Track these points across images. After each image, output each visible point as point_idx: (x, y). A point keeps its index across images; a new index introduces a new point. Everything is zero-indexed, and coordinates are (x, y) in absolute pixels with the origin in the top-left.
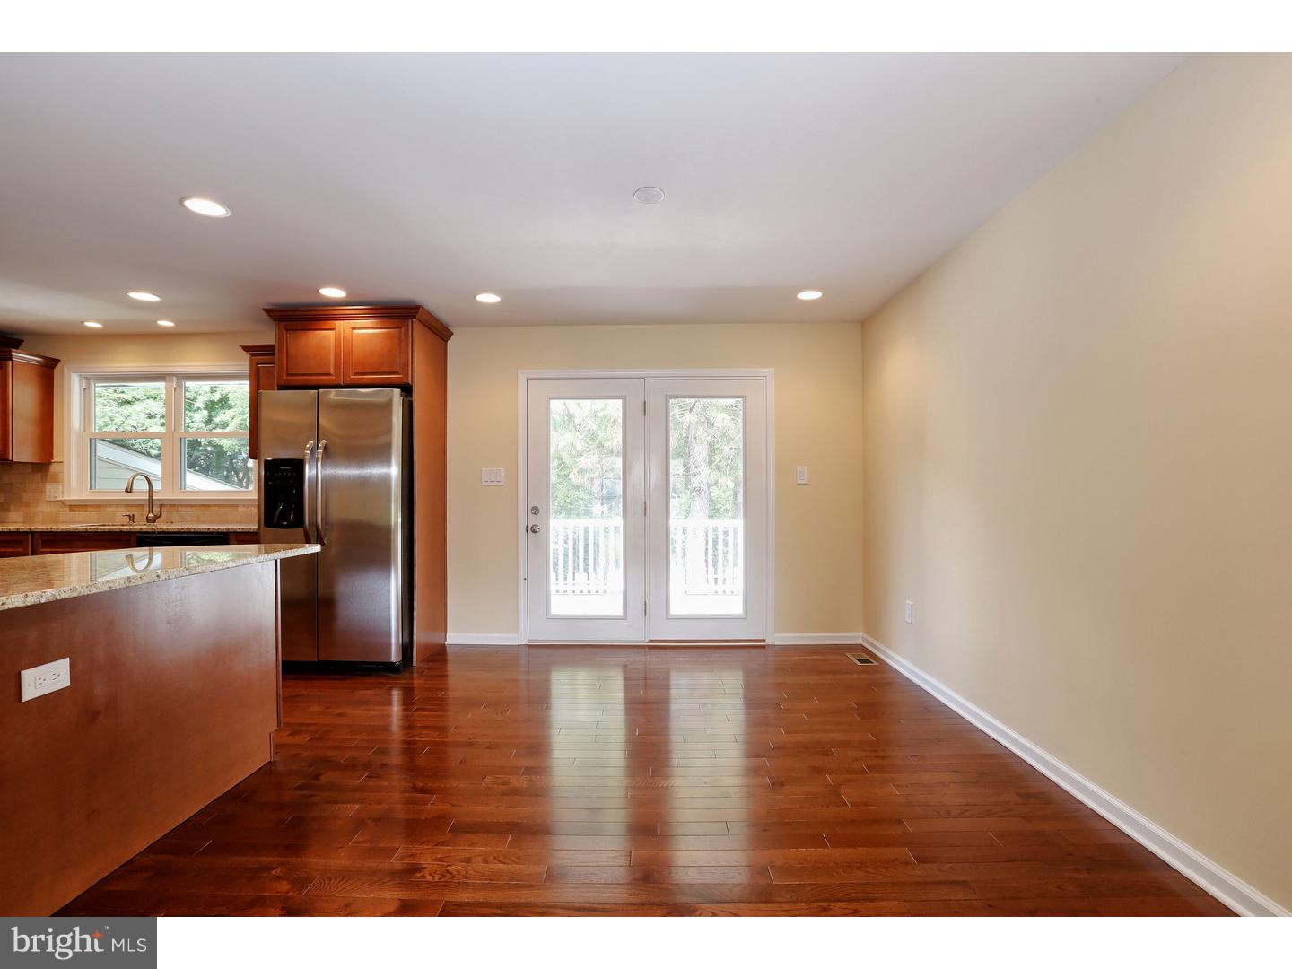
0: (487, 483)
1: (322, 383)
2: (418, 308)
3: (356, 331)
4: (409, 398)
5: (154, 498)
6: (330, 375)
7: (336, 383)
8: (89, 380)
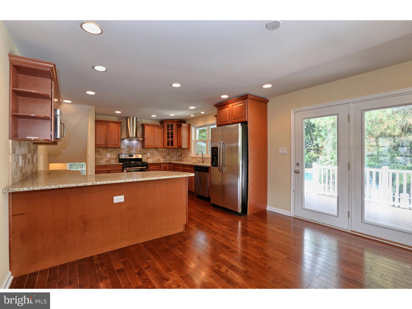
0: (280, 153)
1: (226, 124)
2: (247, 95)
3: (233, 107)
4: (247, 126)
5: (203, 156)
6: (228, 121)
7: (229, 123)
8: (196, 128)
